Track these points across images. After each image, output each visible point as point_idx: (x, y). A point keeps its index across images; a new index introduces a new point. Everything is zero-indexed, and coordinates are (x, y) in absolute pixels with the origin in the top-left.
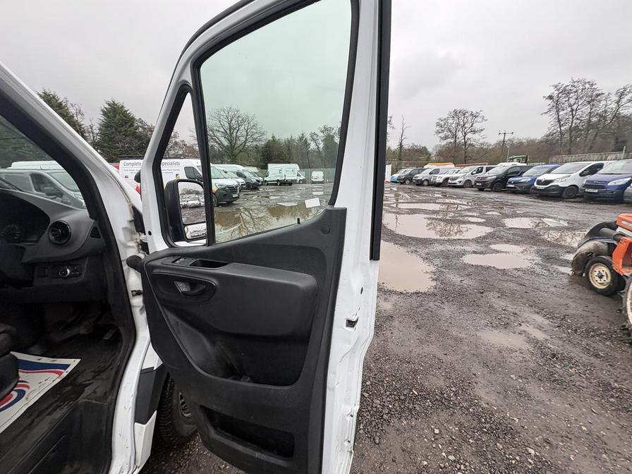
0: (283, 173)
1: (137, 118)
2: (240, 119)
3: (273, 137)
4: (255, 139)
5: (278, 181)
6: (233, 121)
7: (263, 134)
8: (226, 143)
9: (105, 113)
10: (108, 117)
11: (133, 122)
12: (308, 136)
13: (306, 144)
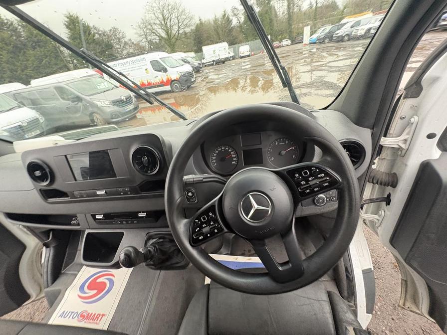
0: (217, 53)
1: (91, 25)
2: (170, 7)
3: (200, 20)
4: (186, 26)
5: (214, 61)
6: (165, 11)
7: (191, 18)
8: (163, 34)
9: (68, 27)
10: (71, 29)
11: (90, 31)
12: (229, 13)
13: (229, 21)
